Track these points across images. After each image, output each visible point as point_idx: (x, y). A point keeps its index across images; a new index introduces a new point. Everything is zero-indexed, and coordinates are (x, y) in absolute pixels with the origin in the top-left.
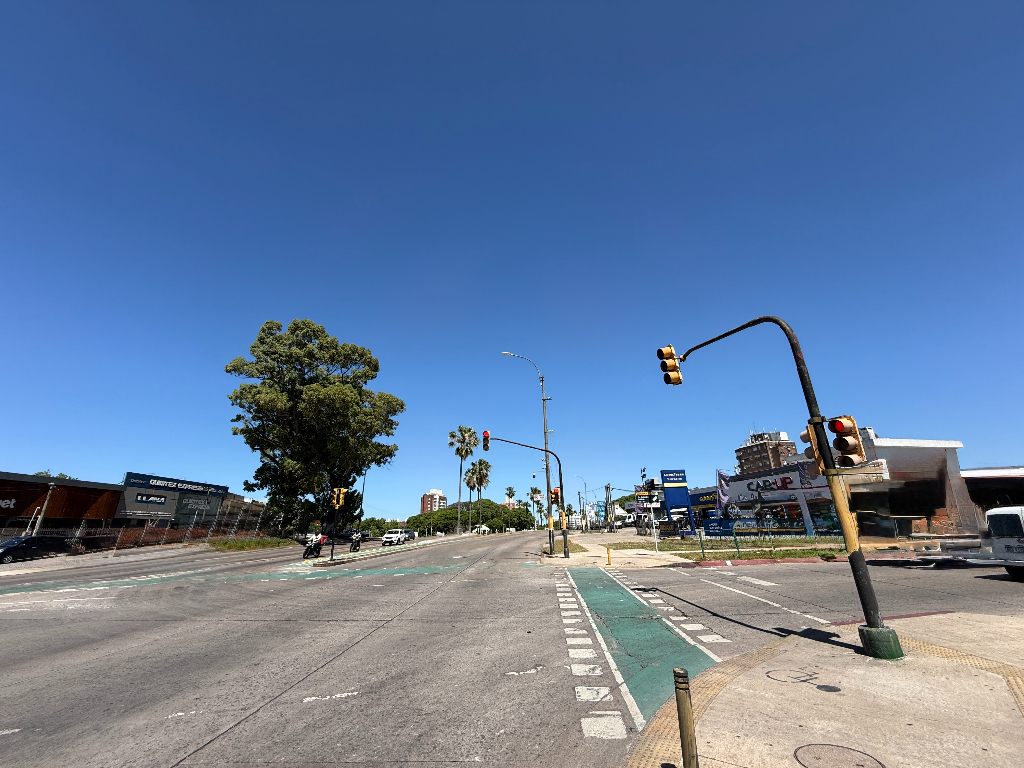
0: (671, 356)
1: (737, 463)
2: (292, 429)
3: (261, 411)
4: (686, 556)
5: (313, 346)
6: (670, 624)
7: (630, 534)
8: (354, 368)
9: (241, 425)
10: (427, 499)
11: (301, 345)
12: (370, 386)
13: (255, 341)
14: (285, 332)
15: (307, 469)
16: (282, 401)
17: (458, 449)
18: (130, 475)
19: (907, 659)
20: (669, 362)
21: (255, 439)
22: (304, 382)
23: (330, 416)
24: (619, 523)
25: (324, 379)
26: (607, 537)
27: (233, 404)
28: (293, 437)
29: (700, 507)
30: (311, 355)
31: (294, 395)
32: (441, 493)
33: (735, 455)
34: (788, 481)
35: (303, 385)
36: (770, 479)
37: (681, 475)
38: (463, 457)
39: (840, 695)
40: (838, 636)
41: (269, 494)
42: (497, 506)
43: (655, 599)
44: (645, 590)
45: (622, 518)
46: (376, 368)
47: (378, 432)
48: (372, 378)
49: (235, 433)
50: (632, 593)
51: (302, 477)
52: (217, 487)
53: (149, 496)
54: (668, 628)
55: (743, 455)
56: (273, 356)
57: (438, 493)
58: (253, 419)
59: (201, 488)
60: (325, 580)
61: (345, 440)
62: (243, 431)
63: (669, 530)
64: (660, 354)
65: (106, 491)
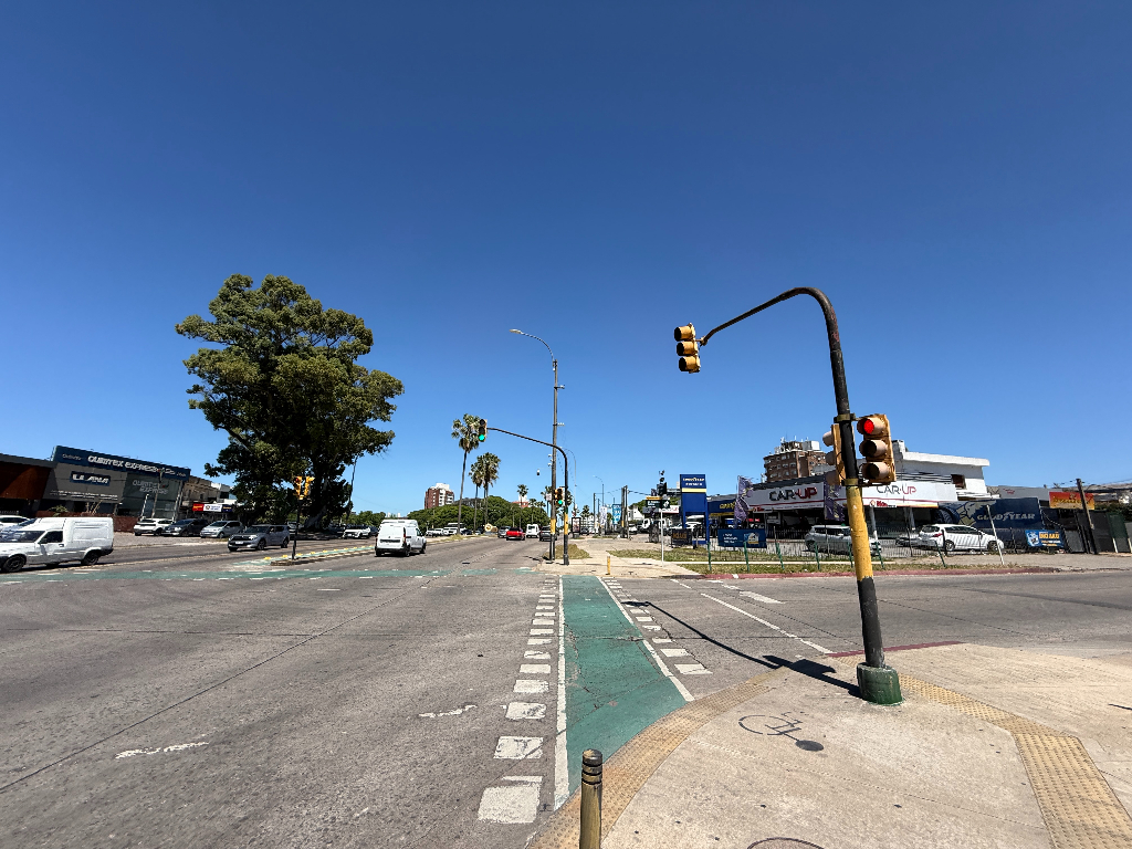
0: (689, 338)
1: (764, 471)
2: (266, 406)
3: (227, 383)
4: (693, 568)
5: (290, 308)
6: (650, 648)
7: (641, 542)
8: (343, 338)
9: (199, 398)
10: (432, 494)
11: (276, 306)
12: (360, 362)
13: (215, 296)
14: (256, 289)
15: (283, 454)
16: (252, 372)
17: (462, 440)
18: (61, 450)
19: (904, 704)
20: (687, 345)
21: (218, 415)
22: (280, 351)
23: (312, 394)
24: (634, 529)
25: (305, 350)
26: (619, 543)
27: (190, 373)
28: (267, 416)
29: (719, 514)
30: (286, 319)
31: (267, 367)
32: (447, 488)
33: (763, 462)
34: (812, 491)
35: (278, 354)
36: (794, 489)
37: (701, 480)
38: (468, 450)
39: (822, 756)
40: (833, 671)
41: (237, 480)
42: (509, 504)
43: (644, 618)
44: (636, 605)
45: (638, 523)
46: (369, 342)
47: (370, 415)
48: (364, 353)
49: (192, 407)
50: (621, 607)
51: (277, 462)
52: (177, 469)
53: (87, 476)
54: (646, 653)
55: (772, 463)
56: (240, 318)
57: (444, 487)
58: (215, 391)
59: (155, 469)
60: (276, 580)
61: (330, 423)
62: (202, 406)
63: (681, 538)
64: (678, 334)
65: (29, 466)
